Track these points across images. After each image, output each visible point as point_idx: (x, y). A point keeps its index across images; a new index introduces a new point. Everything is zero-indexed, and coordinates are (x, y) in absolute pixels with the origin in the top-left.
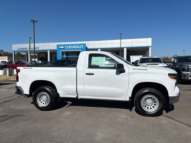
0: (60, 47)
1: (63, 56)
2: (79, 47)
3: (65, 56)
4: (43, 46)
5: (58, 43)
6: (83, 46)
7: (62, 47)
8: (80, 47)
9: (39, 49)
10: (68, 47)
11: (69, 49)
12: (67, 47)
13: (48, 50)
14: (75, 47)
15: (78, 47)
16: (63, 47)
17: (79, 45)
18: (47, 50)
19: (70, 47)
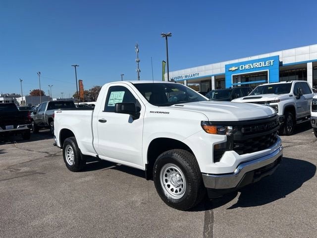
0: (230, 69)
1: (236, 84)
2: (265, 64)
3: (239, 84)
4: (205, 71)
5: (228, 63)
6: (272, 61)
7: (233, 69)
8: (267, 63)
9: (200, 76)
10: (244, 67)
11: (247, 69)
12: (242, 67)
13: (213, 75)
14: (257, 65)
15: (263, 64)
16: (236, 68)
17: (264, 60)
18: (210, 77)
19: (247, 67)
